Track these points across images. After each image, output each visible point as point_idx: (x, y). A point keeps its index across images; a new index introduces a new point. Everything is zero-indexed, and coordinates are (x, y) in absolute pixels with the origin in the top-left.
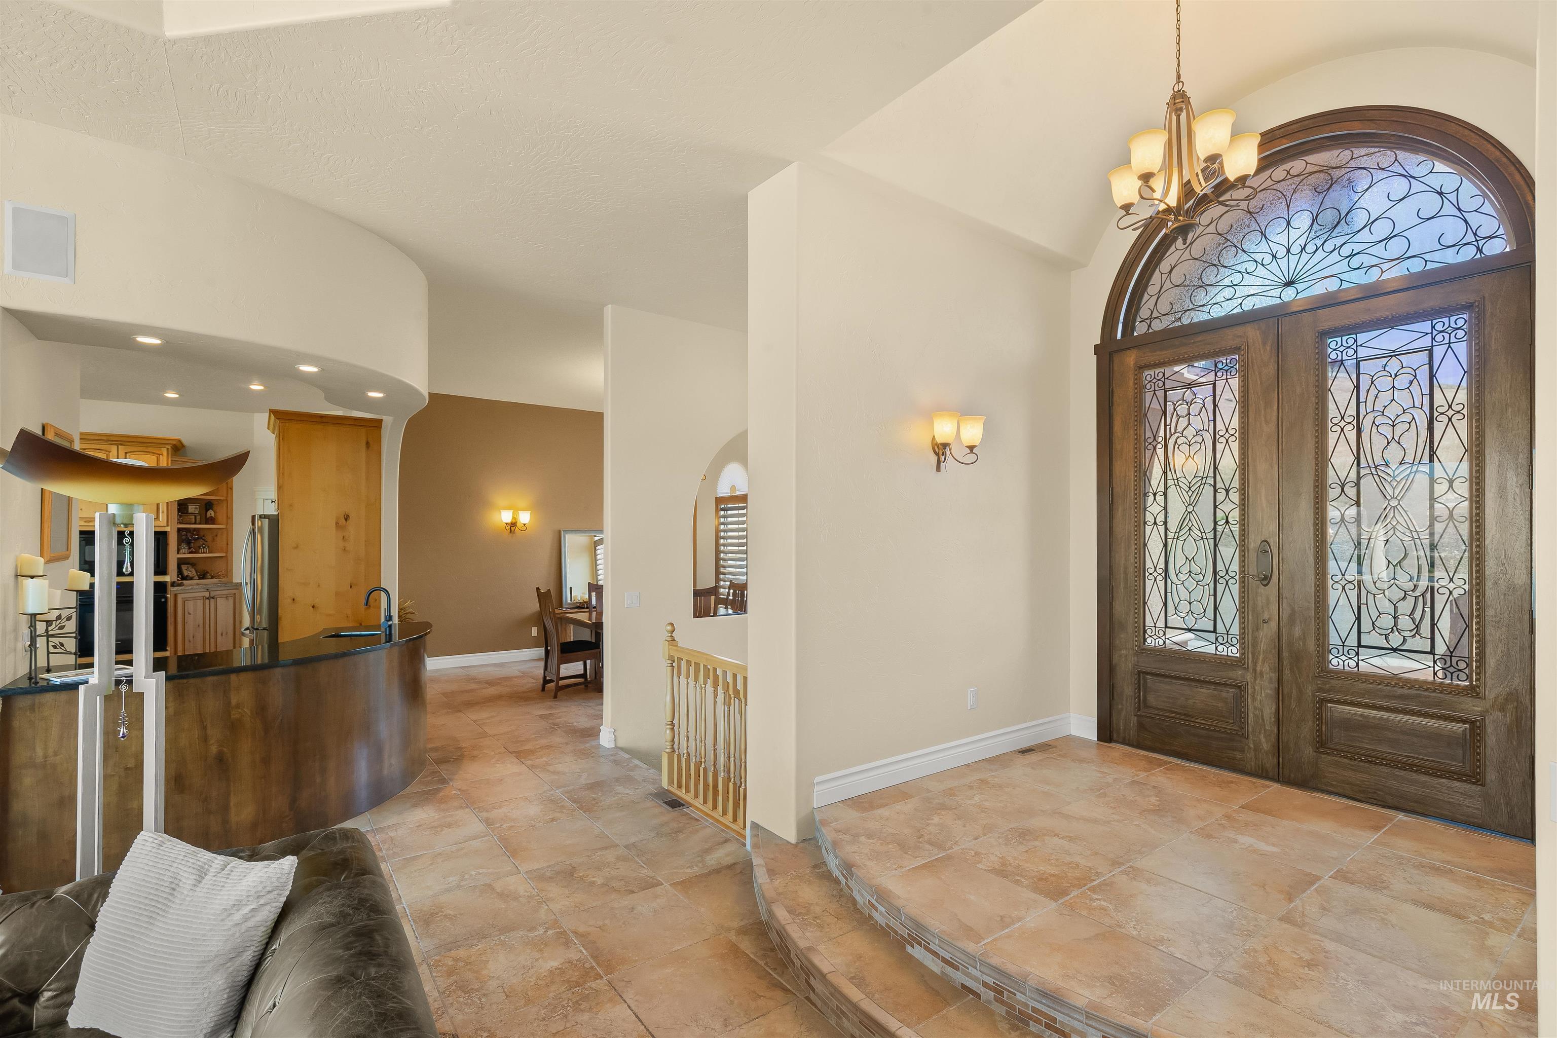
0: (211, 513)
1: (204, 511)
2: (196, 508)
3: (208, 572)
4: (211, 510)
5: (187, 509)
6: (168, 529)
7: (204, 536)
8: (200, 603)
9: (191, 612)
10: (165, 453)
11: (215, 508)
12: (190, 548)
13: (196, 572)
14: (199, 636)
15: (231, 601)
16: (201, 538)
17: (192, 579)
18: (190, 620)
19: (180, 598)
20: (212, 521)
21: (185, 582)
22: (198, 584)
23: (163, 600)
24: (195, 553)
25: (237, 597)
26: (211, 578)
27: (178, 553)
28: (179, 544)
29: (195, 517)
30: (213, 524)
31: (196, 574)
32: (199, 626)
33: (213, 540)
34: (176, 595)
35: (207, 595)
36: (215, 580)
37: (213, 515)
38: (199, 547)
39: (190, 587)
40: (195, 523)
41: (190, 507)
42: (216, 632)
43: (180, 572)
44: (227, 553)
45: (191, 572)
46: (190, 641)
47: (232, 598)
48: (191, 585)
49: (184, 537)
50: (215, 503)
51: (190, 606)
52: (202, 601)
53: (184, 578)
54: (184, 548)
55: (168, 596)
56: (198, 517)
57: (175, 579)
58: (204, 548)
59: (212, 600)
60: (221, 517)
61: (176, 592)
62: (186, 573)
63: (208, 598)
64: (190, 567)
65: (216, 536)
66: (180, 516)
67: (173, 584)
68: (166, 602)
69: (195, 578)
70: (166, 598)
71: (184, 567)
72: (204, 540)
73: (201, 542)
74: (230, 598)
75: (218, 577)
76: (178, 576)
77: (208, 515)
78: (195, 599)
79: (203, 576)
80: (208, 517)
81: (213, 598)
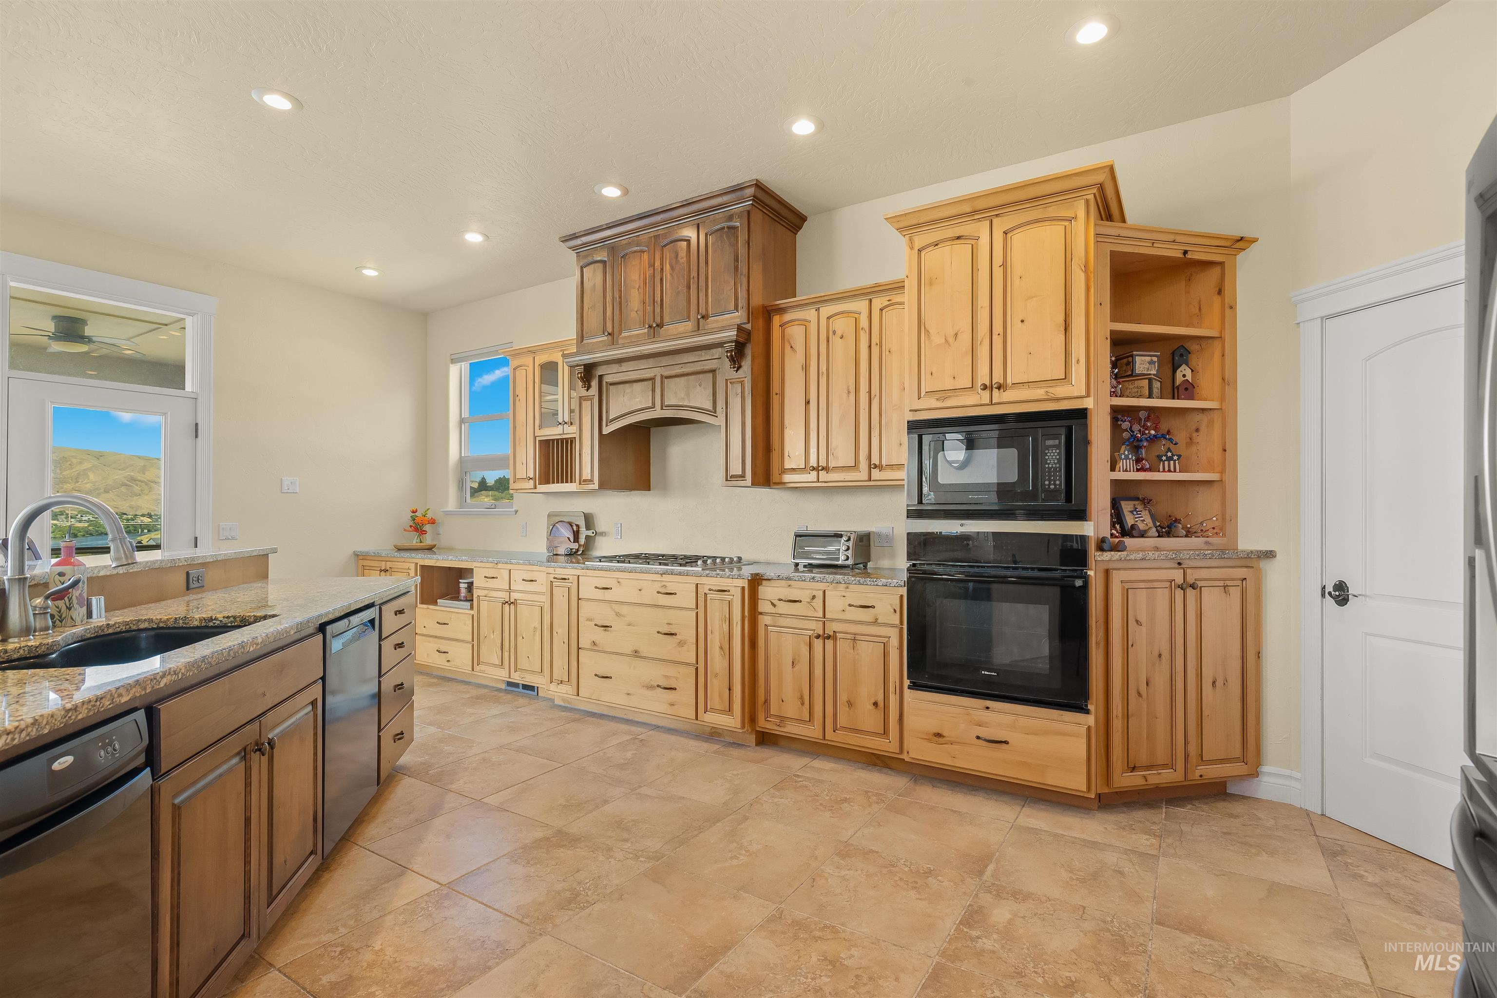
0: (1184, 373)
1: (1168, 371)
2: (1151, 363)
3: (1177, 521)
4: (1184, 366)
5: (1131, 364)
6: (1088, 403)
7: (1169, 432)
8: (1162, 596)
9: (1143, 618)
10: (1081, 214)
11: (1193, 360)
12: (1138, 460)
13: (1153, 517)
14: (1161, 681)
15: (1235, 593)
16: (1163, 436)
17: (1142, 535)
18: (1139, 636)
19: (1117, 578)
20: (1188, 390)
21: (1127, 541)
22: (1157, 549)
23: (1079, 583)
24: (1150, 470)
25: (1250, 585)
26: (1186, 536)
27: (1113, 469)
28: (1115, 446)
29: (1150, 381)
30: (1192, 398)
31: (1151, 524)
32: (1160, 655)
33: (1191, 441)
34: (1107, 572)
35: (1177, 576)
36: (1194, 542)
37: (1189, 377)
38: (1159, 457)
39: (1140, 555)
40: (1150, 396)
41: (1138, 359)
42: (1200, 676)
43: (1117, 517)
44: (1222, 472)
45: (1144, 521)
46: (1139, 694)
47: (1239, 589)
48: (1143, 550)
49: (1126, 435)
50: (1193, 347)
51: (1140, 602)
52: (1167, 592)
53: (1126, 532)
54: (1127, 458)
55: (1091, 573)
56: (1156, 385)
57: (1105, 530)
58: (1169, 459)
59: (1190, 591)
60: (1208, 381)
61: (1111, 565)
62: (1130, 520)
63: (1181, 587)
64: (1140, 507)
65: (1197, 430)
66: (1116, 377)
67: (1102, 545)
68: (1085, 587)
69: (1150, 533)
70: (1086, 578)
71: (1126, 507)
72: (1170, 439)
73: (1161, 447)
74: (1232, 590)
75: (1203, 533)
76: (1113, 526)
77: (1179, 379)
78: (1150, 586)
79: (1167, 529)
80: (1178, 383)
81: (1193, 586)
